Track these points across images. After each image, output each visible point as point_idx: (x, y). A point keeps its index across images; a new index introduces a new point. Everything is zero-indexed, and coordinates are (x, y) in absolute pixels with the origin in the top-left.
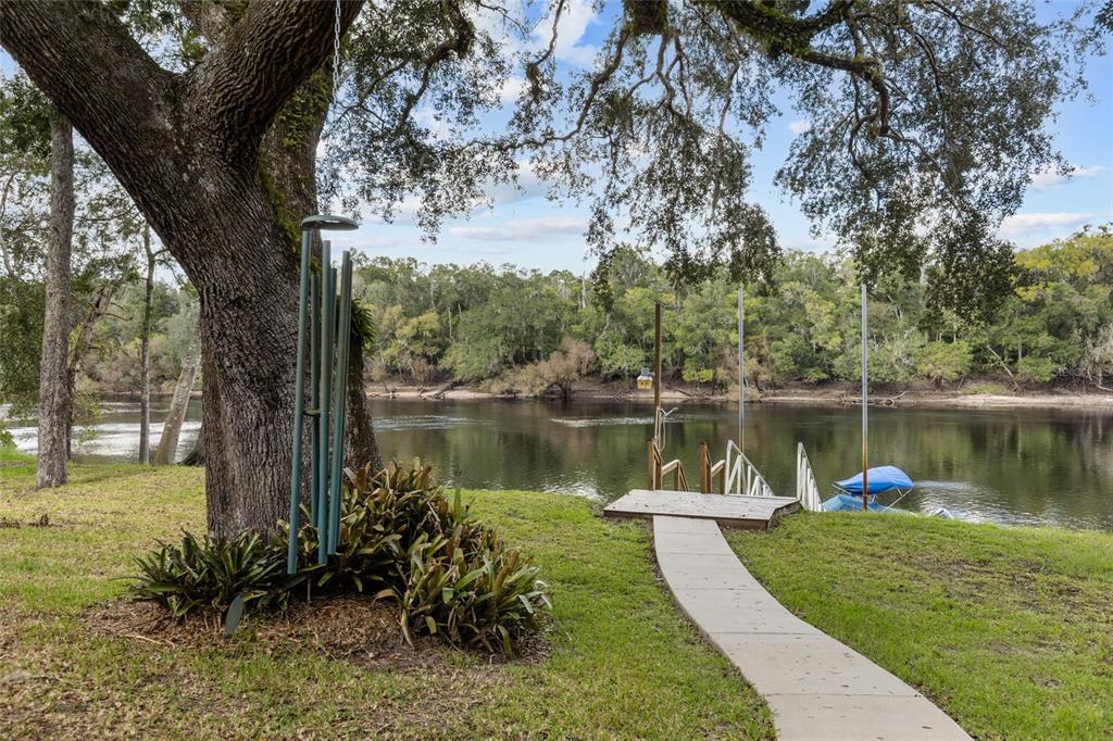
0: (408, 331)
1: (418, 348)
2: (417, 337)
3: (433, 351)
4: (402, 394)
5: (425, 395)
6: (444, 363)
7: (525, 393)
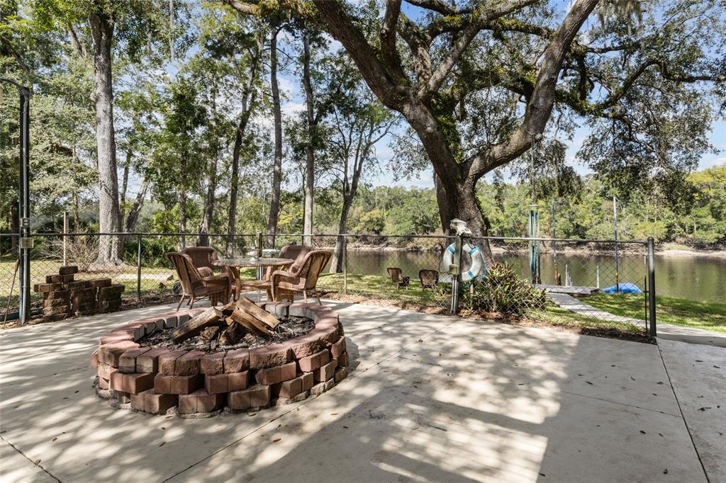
0: (366, 218)
1: (370, 226)
2: (371, 221)
3: (377, 228)
4: (363, 249)
5: (374, 249)
6: (383, 234)
7: (424, 248)
